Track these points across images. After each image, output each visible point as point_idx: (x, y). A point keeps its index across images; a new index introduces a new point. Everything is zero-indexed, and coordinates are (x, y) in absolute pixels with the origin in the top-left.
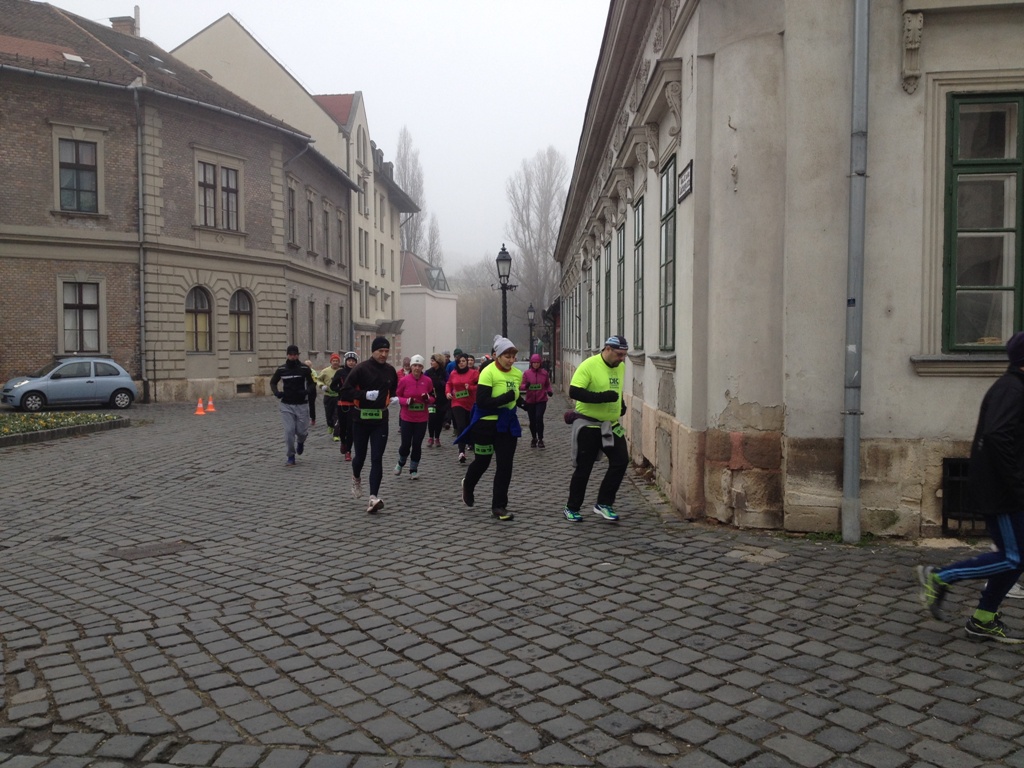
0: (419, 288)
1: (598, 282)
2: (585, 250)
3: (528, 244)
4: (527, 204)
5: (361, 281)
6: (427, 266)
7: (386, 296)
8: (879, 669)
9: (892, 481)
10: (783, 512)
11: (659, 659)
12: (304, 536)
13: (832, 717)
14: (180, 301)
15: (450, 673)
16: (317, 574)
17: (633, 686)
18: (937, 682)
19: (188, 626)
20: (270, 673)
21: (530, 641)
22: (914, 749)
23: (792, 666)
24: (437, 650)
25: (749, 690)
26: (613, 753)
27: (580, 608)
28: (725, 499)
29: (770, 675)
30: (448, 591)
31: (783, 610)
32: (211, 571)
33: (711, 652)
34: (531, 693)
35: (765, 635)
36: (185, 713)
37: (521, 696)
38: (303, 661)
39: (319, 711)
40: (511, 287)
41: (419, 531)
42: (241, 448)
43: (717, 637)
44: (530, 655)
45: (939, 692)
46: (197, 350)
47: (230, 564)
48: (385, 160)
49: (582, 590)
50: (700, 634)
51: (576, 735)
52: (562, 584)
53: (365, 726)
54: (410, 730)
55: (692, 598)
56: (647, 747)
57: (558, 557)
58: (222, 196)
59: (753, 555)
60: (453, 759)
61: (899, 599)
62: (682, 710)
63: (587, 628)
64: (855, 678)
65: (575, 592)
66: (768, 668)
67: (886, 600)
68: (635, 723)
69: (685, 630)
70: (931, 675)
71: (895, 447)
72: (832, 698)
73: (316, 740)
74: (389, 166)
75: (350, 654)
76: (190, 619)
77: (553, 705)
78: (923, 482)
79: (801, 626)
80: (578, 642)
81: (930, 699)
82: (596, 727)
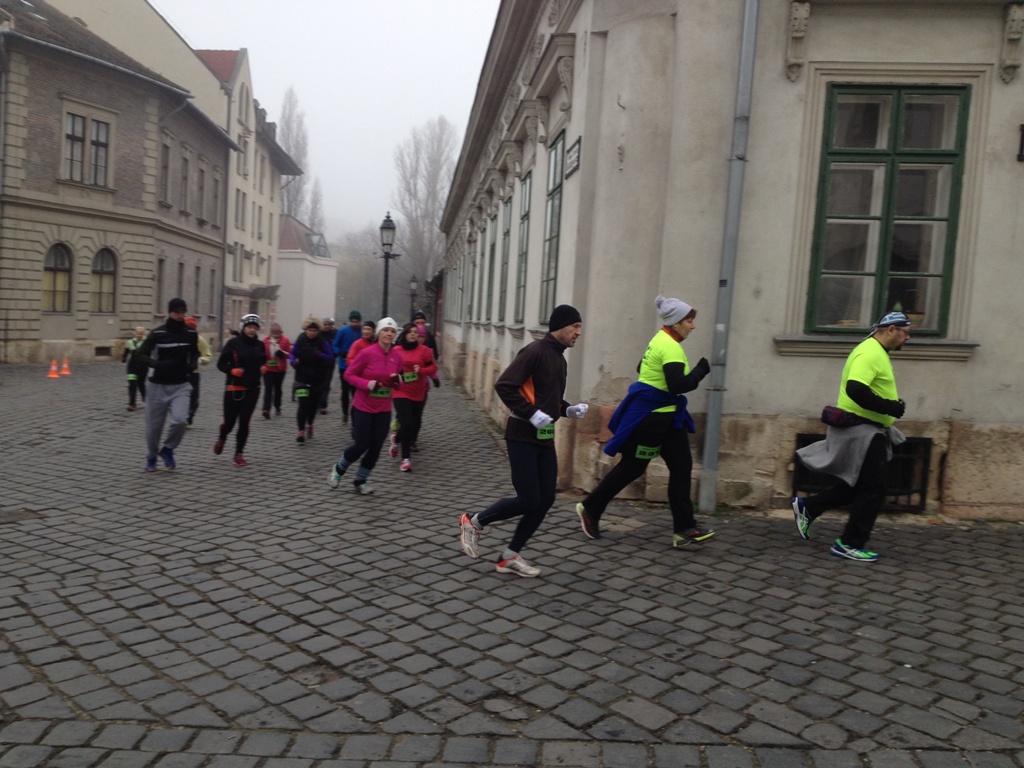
0: (298, 253)
1: (483, 255)
2: (472, 222)
3: (414, 214)
4: (415, 173)
5: (236, 243)
6: (309, 232)
7: (262, 261)
8: (725, 634)
9: (749, 454)
10: (645, 483)
11: (516, 626)
12: (157, 506)
13: (678, 681)
14: (39, 258)
15: (304, 645)
16: (168, 545)
17: (489, 653)
18: (776, 646)
19: (24, 598)
20: (111, 647)
21: (389, 611)
22: (752, 711)
23: (642, 631)
24: (290, 621)
25: (600, 655)
26: (464, 720)
27: (443, 578)
28: (592, 470)
29: (622, 640)
30: (308, 562)
31: (639, 577)
32: (53, 541)
33: (567, 619)
34: (386, 662)
35: (619, 601)
36: (13, 689)
37: (375, 666)
38: (148, 634)
39: (160, 685)
40: (394, 256)
41: (281, 501)
42: (96, 413)
43: (575, 604)
44: (387, 625)
45: (779, 656)
46: (54, 311)
47: (74, 534)
48: (269, 119)
49: (446, 560)
50: (558, 601)
51: (428, 703)
52: (426, 555)
53: (209, 699)
54: (256, 702)
55: (553, 567)
56: (496, 713)
57: (424, 528)
58: (90, 150)
59: (614, 524)
60: (300, 730)
61: (747, 567)
62: (535, 675)
63: (448, 597)
64: (701, 643)
65: (440, 562)
66: (620, 633)
67: (734, 568)
68: (489, 689)
69: (544, 598)
70: (772, 639)
71: (754, 422)
72: (678, 662)
73: (156, 714)
74: (272, 126)
75: (199, 627)
76: (27, 591)
77: (408, 674)
78: (777, 456)
79: (654, 592)
80: (438, 611)
81: (769, 662)
82: (449, 694)
